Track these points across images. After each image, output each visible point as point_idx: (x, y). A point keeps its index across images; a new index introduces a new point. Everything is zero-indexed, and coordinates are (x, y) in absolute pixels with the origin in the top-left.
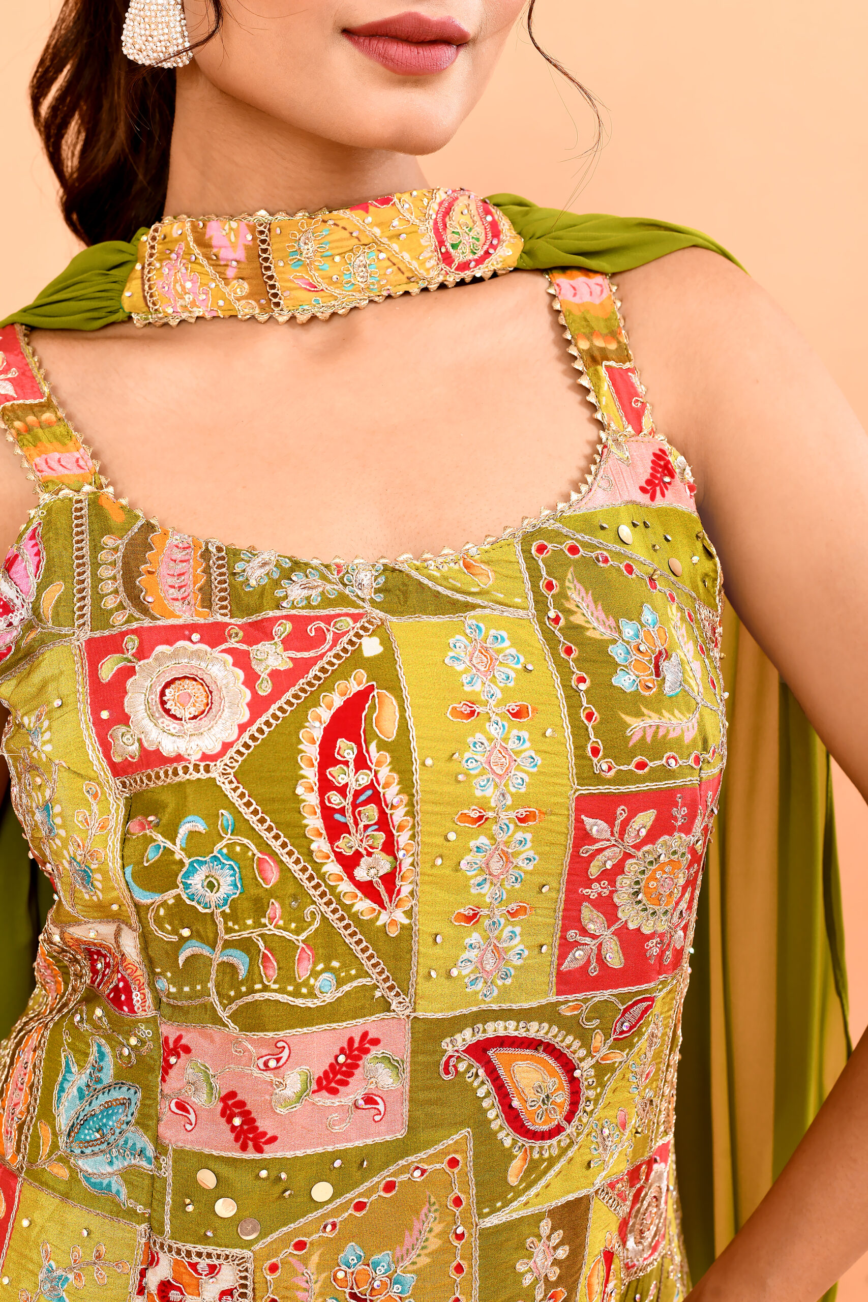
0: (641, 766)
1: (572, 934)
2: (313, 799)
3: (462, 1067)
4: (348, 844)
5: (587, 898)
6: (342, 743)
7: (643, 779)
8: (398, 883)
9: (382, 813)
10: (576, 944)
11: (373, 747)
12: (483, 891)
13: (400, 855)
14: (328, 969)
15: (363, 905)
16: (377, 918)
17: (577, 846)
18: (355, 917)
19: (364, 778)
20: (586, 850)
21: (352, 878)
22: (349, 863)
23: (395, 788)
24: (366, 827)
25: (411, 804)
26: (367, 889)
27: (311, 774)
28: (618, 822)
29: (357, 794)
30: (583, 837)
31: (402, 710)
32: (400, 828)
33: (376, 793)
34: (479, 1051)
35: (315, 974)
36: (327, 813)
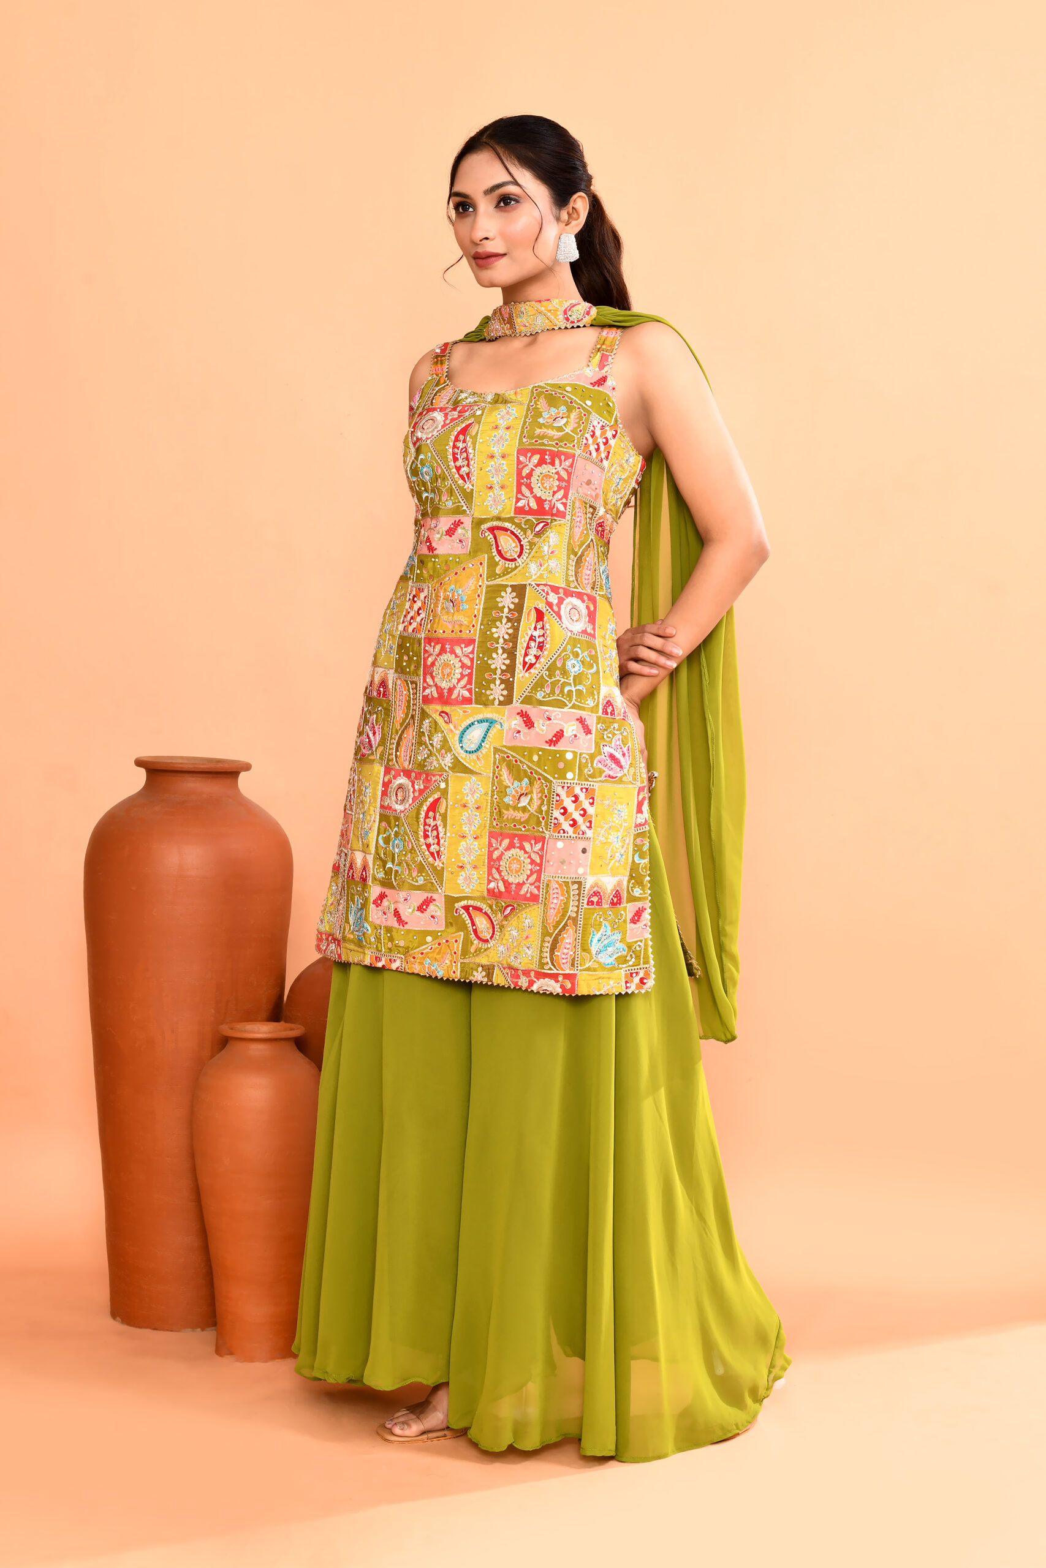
0: (536, 441)
1: (520, 496)
2: (451, 450)
3: (486, 535)
4: (458, 464)
5: (523, 483)
6: (461, 436)
7: (537, 445)
8: (470, 476)
9: (467, 455)
10: (521, 499)
11: (468, 438)
12: (493, 479)
13: (471, 467)
14: (450, 499)
15: (461, 482)
16: (464, 486)
17: (518, 465)
18: (458, 485)
19: (465, 445)
20: (520, 466)
21: (458, 473)
22: (458, 469)
23: (471, 448)
24: (463, 459)
25: (474, 453)
26: (462, 477)
27: (451, 444)
28: (528, 458)
29: (462, 449)
30: (519, 462)
31: (479, 427)
32: (472, 460)
33: (466, 449)
34: (492, 530)
35: (447, 500)
36: (454, 454)
